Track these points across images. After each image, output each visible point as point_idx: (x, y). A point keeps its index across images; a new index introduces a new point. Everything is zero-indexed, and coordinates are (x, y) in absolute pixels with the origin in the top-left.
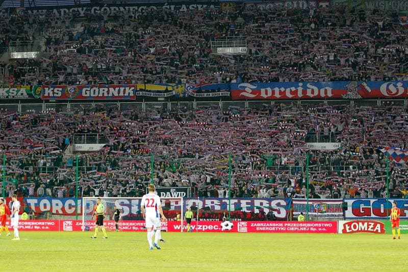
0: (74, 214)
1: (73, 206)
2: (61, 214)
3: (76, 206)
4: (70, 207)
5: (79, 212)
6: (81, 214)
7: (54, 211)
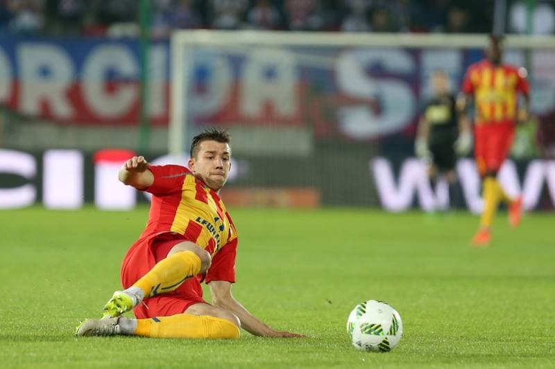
0: (134, 117)
1: (127, 81)
2: (62, 123)
3: (140, 81)
4: (112, 82)
5: (154, 107)
6: (164, 121)
7: (29, 105)
